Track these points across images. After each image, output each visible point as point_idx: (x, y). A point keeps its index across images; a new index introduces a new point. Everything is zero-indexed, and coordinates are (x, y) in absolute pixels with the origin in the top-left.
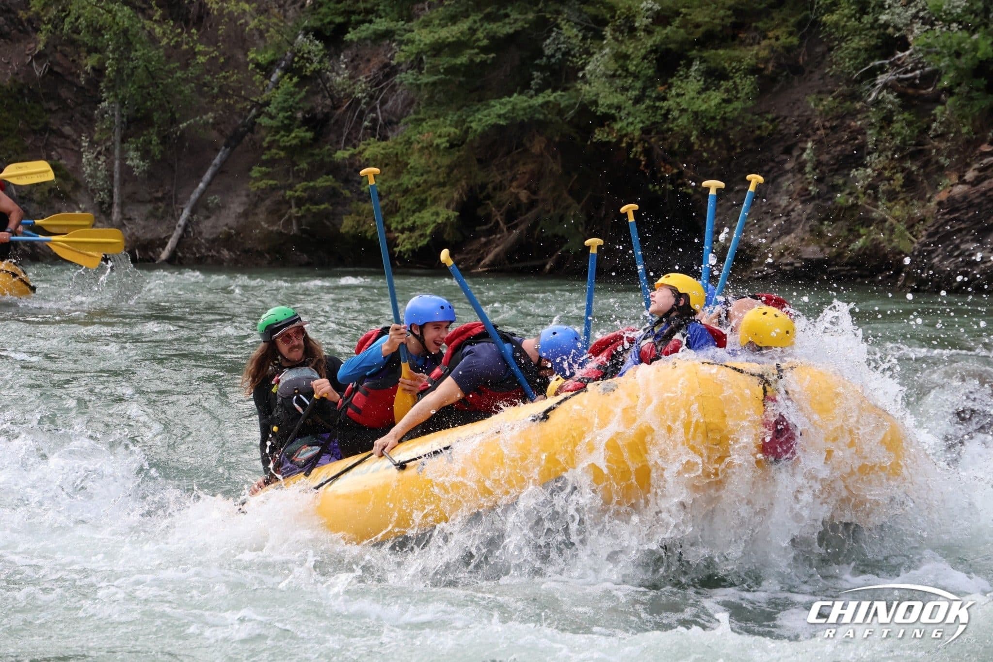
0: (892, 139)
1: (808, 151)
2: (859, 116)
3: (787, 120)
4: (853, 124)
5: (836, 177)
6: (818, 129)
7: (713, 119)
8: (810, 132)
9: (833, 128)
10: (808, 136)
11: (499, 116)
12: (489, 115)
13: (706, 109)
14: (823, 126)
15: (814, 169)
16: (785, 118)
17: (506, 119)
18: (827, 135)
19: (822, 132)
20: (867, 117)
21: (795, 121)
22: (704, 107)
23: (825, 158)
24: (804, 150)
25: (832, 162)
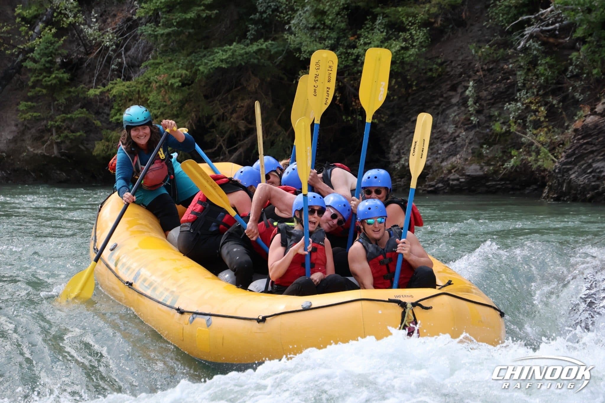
0: (537, 79)
1: (470, 89)
2: (511, 61)
3: (453, 64)
4: (506, 67)
5: (492, 109)
6: (478, 71)
8: (471, 73)
9: (489, 70)
10: (470, 77)
11: (222, 61)
12: (214, 60)
14: (482, 68)
15: (475, 103)
16: (452, 62)
17: (227, 63)
18: (484, 76)
19: (481, 73)
20: (517, 61)
21: (459, 65)
23: (484, 94)
24: (467, 88)
25: (490, 97)
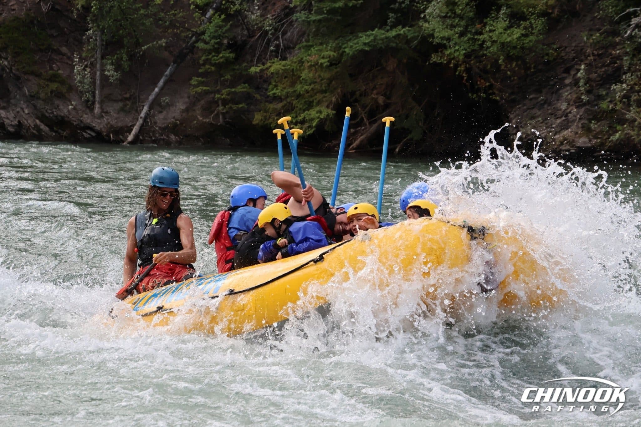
1: (581, 71)
2: (618, 47)
3: (567, 49)
4: (613, 52)
5: (601, 90)
6: (589, 56)
7: (515, 48)
8: (583, 58)
9: (599, 55)
10: (582, 61)
11: (365, 44)
12: (358, 43)
13: (510, 41)
14: (593, 53)
15: (585, 84)
16: (566, 47)
17: (370, 46)
18: (595, 60)
19: (591, 58)
20: (624, 47)
21: (573, 50)
22: (508, 40)
23: (594, 76)
24: (578, 70)
25: (599, 79)
